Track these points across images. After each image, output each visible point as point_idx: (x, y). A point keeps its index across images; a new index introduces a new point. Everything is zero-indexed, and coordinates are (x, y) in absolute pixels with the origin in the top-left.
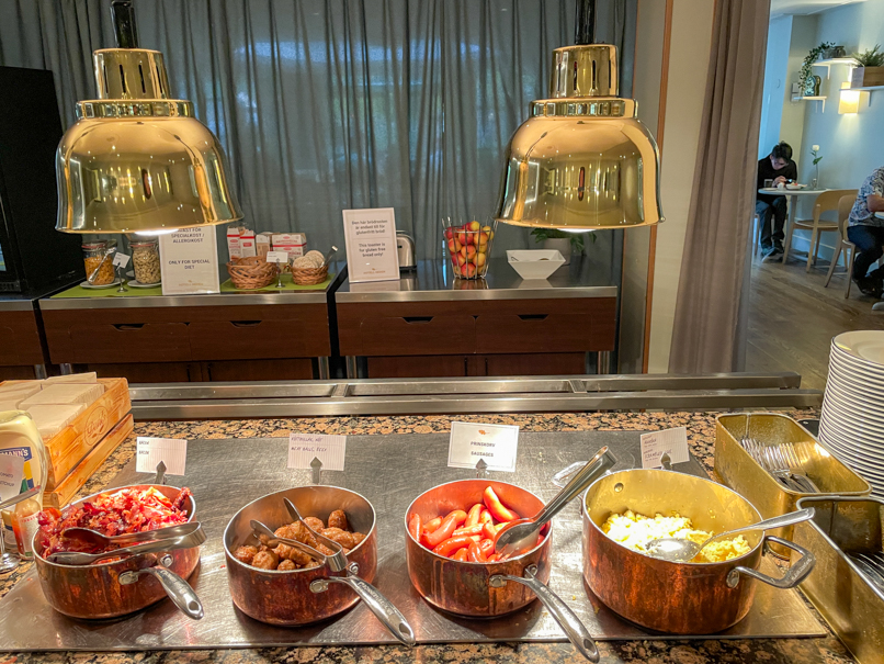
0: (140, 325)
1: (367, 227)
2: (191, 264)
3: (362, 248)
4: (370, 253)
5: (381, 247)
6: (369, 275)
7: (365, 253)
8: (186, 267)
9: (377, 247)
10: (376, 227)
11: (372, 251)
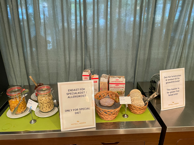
1: (171, 79)
2: (79, 111)
3: (168, 91)
4: (172, 94)
5: (177, 90)
7: (170, 94)
8: (76, 113)
9: (175, 90)
10: (176, 79)
11: (173, 92)
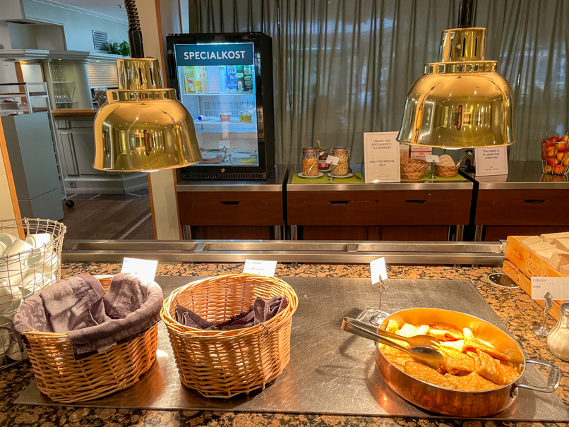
0: (346, 202)
2: (383, 163)
4: (489, 156)
5: (497, 152)
6: (488, 171)
7: (487, 156)
8: (380, 165)
9: (494, 153)
